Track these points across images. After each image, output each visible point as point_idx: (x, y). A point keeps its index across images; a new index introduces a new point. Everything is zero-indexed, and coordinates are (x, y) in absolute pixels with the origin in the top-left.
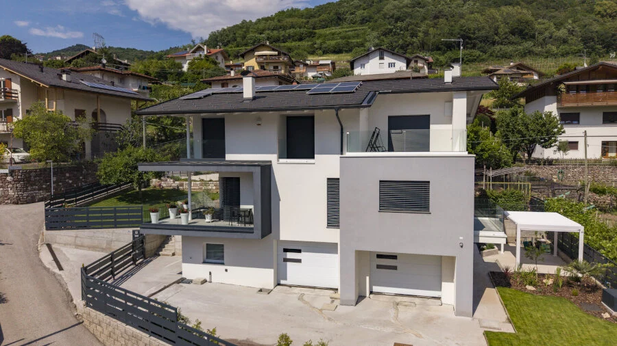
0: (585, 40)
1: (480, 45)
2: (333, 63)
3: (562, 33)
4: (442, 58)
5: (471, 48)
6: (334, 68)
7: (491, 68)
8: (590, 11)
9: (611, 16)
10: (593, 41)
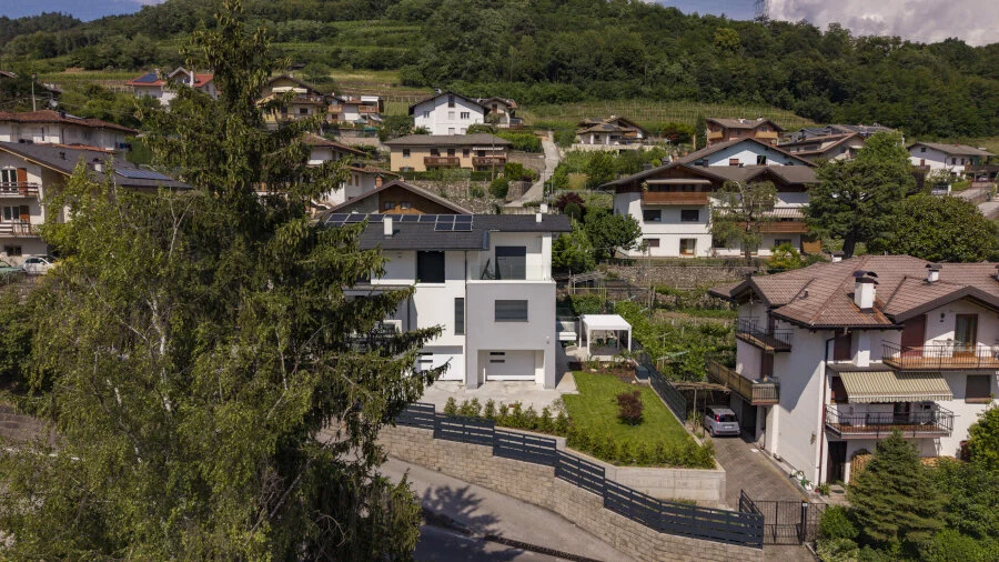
0: (702, 81)
1: (577, 78)
2: (381, 101)
3: (675, 68)
5: (566, 82)
6: (382, 109)
7: (588, 121)
8: (710, 40)
9: (732, 49)
10: (711, 82)
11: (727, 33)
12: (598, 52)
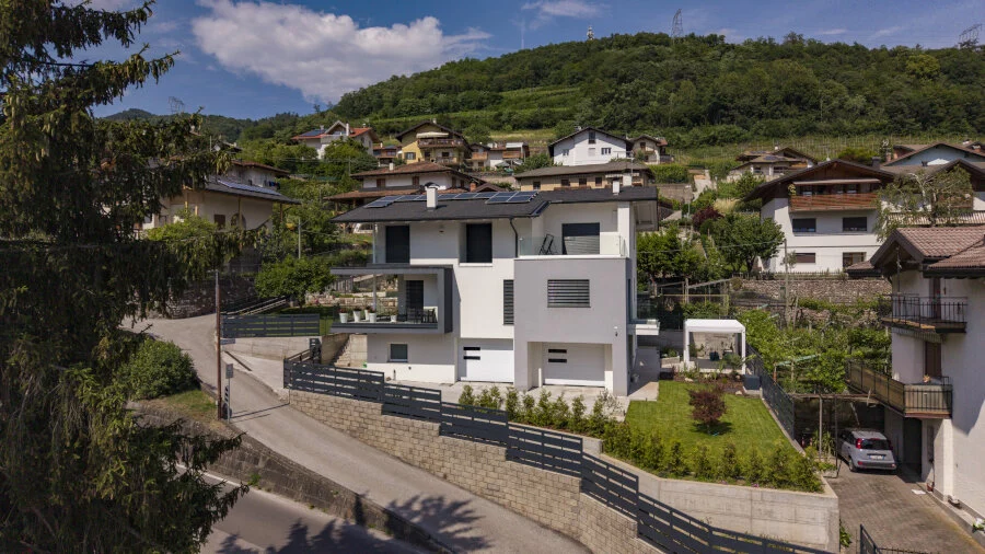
0: (891, 113)
1: (740, 118)
2: (525, 147)
4: (684, 137)
5: (729, 123)
6: (527, 154)
8: (902, 69)
9: (930, 77)
10: (903, 112)
11: (922, 60)
12: (764, 90)
